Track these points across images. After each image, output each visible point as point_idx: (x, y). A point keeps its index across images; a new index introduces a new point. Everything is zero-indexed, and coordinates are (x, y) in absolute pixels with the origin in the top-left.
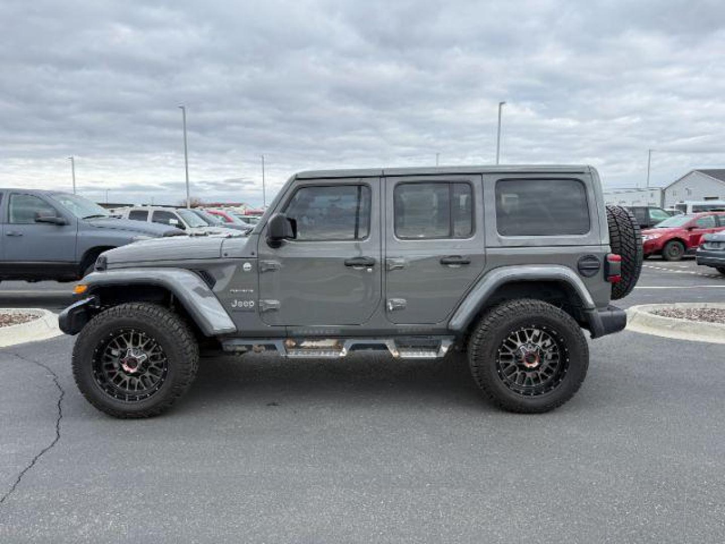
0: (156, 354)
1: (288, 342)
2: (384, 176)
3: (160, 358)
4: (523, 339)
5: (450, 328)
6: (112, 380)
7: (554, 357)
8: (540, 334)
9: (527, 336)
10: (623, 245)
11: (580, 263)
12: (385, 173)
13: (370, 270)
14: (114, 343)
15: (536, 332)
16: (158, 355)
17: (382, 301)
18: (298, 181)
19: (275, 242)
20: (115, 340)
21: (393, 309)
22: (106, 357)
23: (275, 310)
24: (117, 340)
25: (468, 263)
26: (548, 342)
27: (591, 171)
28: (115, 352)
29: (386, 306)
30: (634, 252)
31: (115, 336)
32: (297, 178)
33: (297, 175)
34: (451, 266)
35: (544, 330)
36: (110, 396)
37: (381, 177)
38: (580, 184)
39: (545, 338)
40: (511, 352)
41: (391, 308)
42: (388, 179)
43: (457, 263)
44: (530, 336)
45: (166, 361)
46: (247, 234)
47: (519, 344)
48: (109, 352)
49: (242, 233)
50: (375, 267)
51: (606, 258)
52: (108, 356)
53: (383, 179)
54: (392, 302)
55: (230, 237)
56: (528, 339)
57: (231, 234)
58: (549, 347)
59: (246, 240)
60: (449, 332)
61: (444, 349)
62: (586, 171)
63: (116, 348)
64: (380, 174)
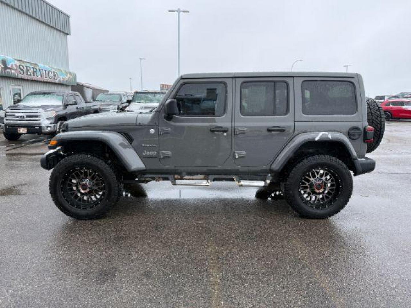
0: (98, 182)
1: (176, 176)
2: (234, 77)
3: (100, 184)
4: (314, 176)
5: (271, 169)
6: (73, 197)
7: (332, 185)
8: (324, 173)
9: (316, 174)
10: (374, 121)
11: (350, 131)
12: (236, 76)
13: (225, 134)
14: (73, 176)
15: (322, 172)
16: (99, 183)
17: (233, 153)
18: (182, 80)
19: (169, 117)
20: (74, 174)
21: (239, 158)
22: (69, 184)
23: (169, 157)
24: (75, 173)
25: (284, 131)
26: (328, 177)
27: (358, 77)
28: (74, 181)
29: (234, 156)
30: (380, 126)
31: (73, 172)
32: (182, 78)
33: (182, 76)
34: (273, 132)
35: (326, 170)
36: (72, 207)
37: (232, 78)
38: (352, 84)
39: (326, 175)
40: (307, 184)
41: (237, 157)
42: (237, 79)
43: (278, 131)
44: (318, 174)
45: (104, 186)
46: (151, 112)
47: (312, 179)
48: (71, 181)
49: (148, 110)
50: (228, 132)
51: (365, 129)
52: (70, 183)
53: (234, 79)
54: (238, 153)
55: (141, 113)
56: (317, 176)
57: (142, 112)
58: (329, 179)
59: (151, 115)
60: (271, 171)
61: (268, 182)
62: (356, 77)
63: (74, 178)
64: (232, 76)
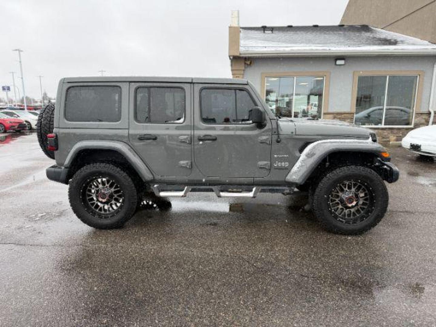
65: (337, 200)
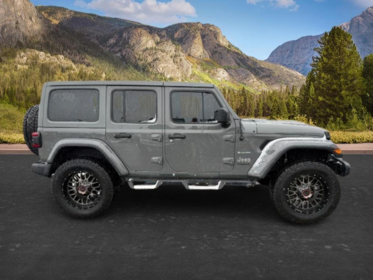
65: (295, 193)
